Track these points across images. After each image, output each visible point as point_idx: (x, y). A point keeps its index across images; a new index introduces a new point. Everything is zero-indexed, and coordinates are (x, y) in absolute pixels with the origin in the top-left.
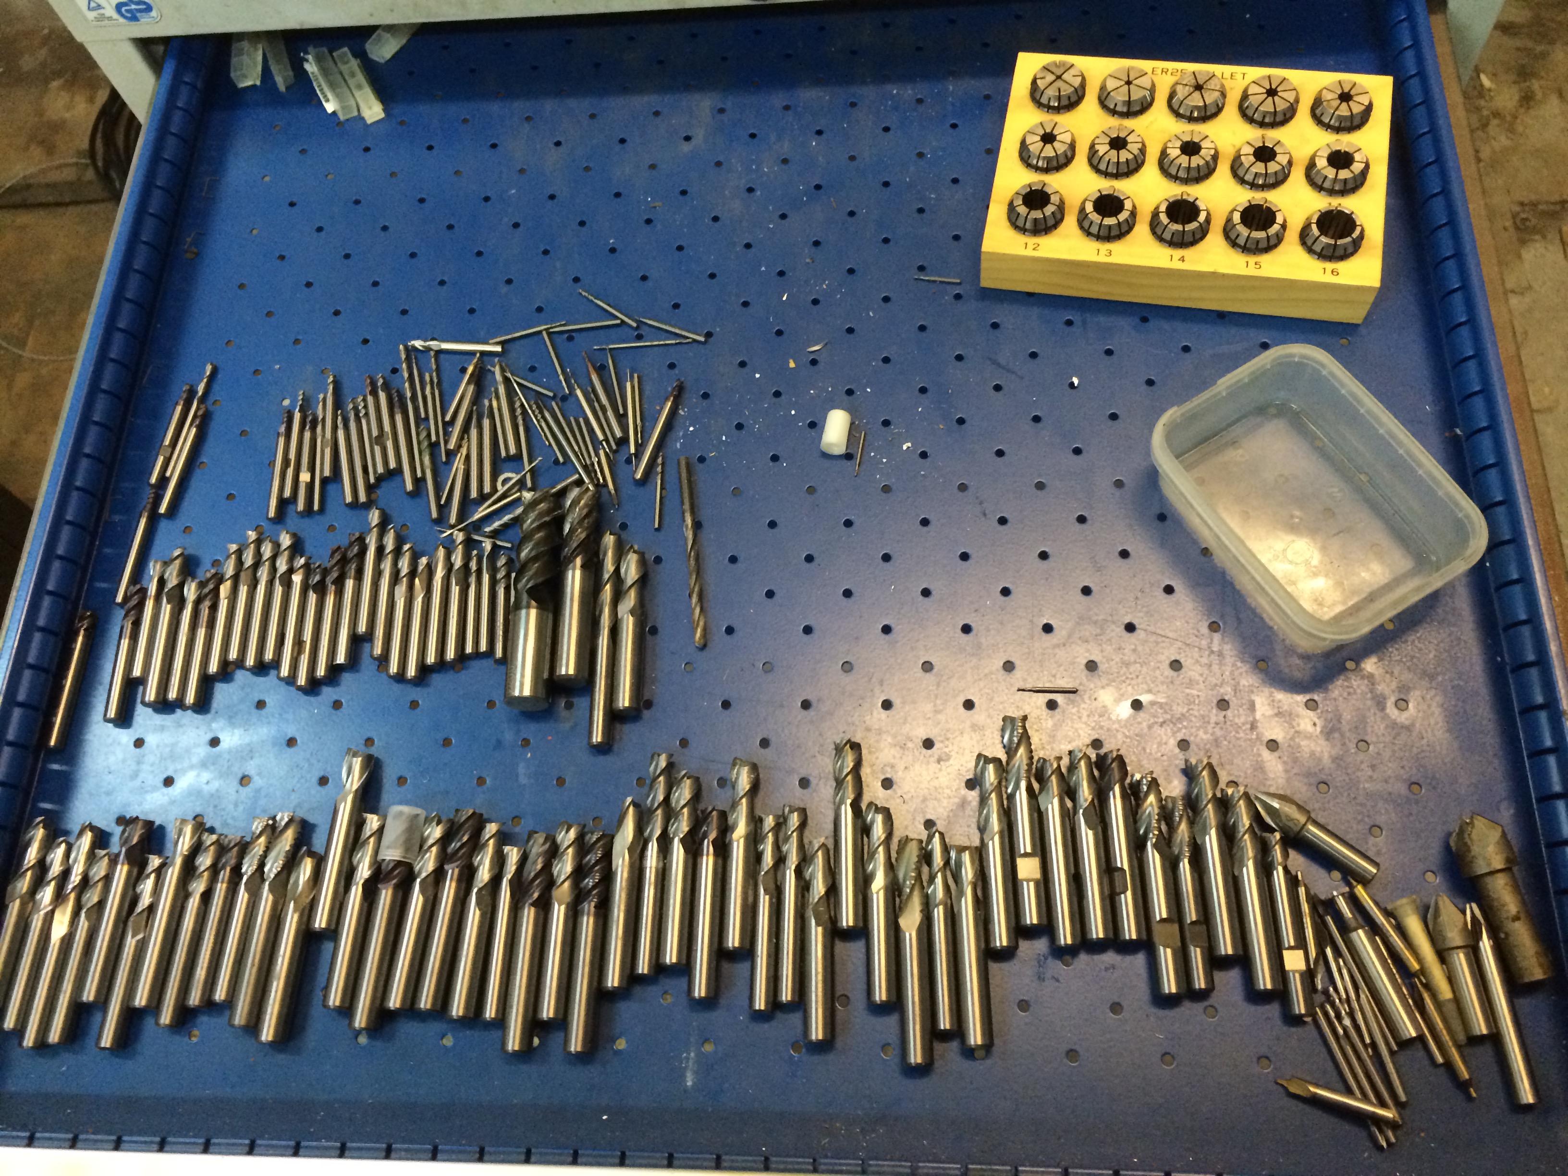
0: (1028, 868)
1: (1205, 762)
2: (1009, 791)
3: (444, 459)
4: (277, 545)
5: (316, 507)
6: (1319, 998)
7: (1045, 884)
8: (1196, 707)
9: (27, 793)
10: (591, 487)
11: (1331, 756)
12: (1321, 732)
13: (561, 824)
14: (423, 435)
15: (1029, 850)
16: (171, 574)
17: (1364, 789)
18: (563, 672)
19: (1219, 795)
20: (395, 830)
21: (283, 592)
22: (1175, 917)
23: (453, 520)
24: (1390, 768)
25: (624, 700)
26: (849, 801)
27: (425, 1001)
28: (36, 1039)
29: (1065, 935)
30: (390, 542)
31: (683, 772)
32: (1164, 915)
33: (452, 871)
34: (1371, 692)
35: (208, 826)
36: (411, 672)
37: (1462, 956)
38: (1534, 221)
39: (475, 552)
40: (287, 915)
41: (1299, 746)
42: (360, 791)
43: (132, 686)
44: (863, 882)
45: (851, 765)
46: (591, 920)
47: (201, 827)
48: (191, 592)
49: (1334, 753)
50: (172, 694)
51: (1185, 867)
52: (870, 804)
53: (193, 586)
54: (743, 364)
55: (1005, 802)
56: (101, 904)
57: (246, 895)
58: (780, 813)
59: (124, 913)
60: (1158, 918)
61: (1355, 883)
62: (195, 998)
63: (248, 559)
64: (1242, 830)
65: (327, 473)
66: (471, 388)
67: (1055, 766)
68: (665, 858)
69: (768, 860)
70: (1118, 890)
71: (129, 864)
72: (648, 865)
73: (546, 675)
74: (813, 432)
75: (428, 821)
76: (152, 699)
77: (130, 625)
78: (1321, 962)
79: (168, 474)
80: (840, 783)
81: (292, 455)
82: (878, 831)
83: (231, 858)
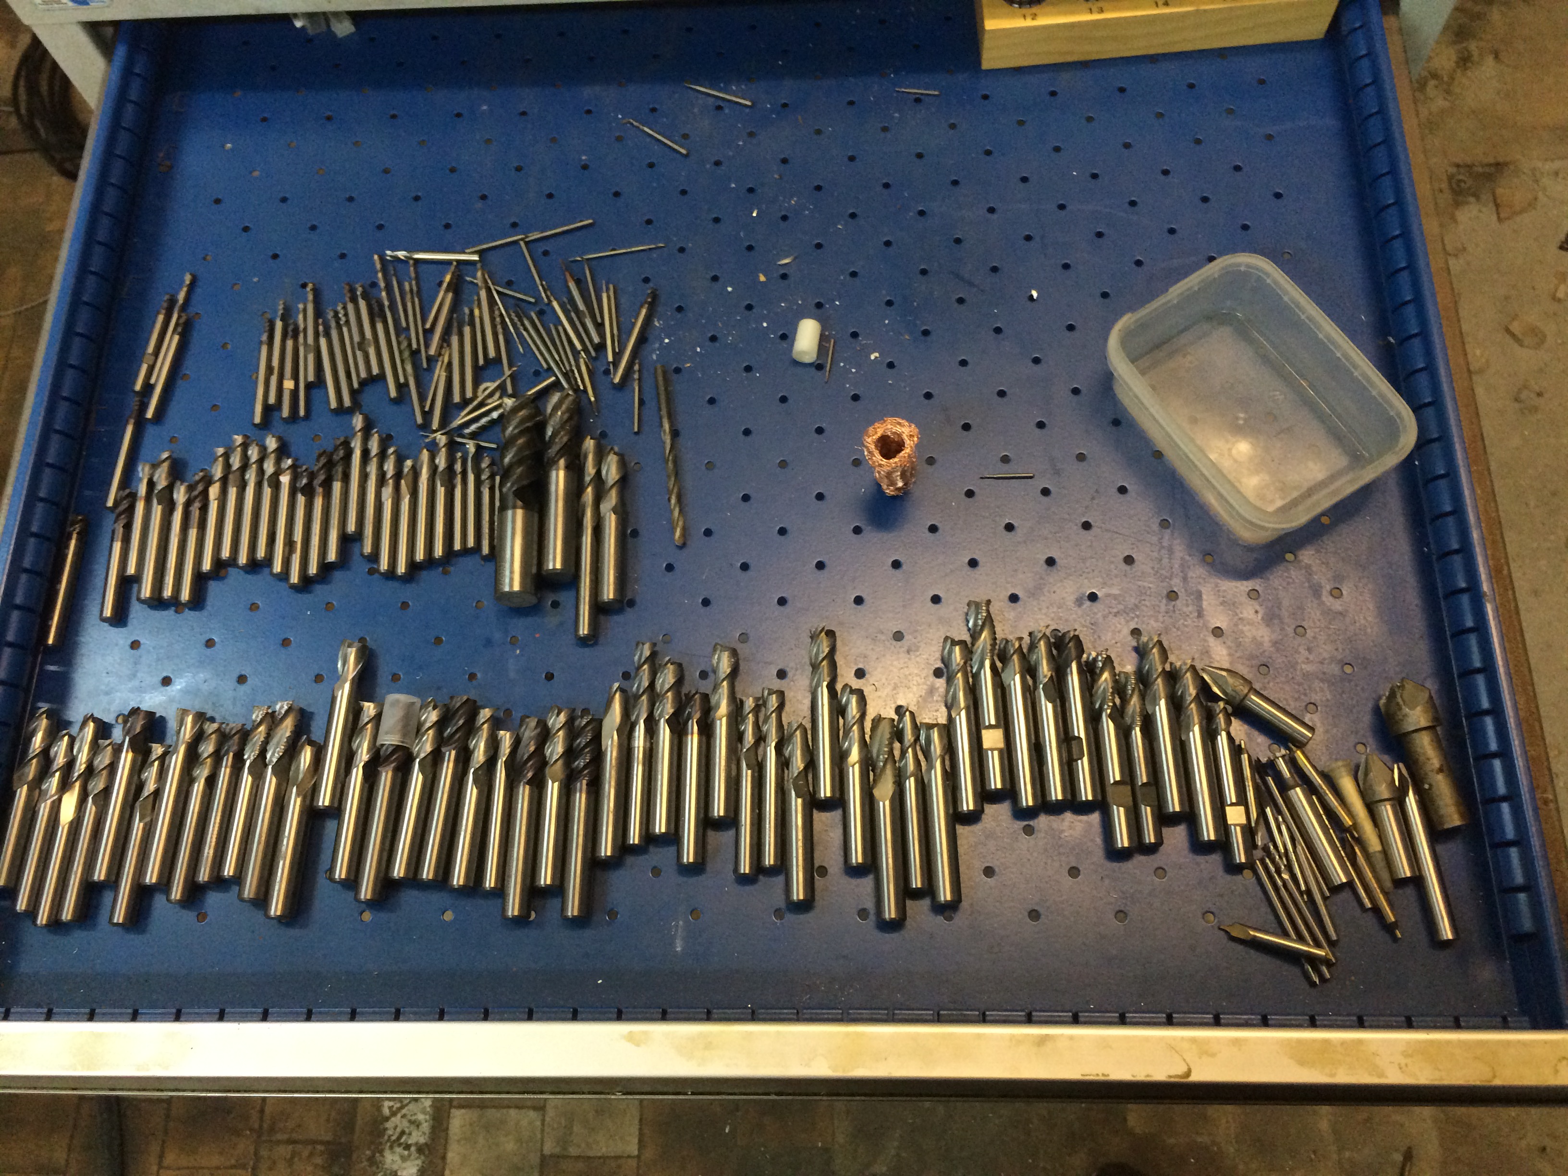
0: (992, 739)
1: (1156, 639)
2: (974, 671)
3: (425, 365)
4: (263, 449)
5: (302, 413)
6: (1258, 854)
7: (1008, 753)
8: (1147, 598)
9: (27, 690)
10: (570, 392)
11: (1270, 641)
12: (1263, 619)
13: (551, 709)
14: (404, 344)
15: (993, 722)
16: (160, 476)
17: (1302, 669)
18: (551, 567)
19: (1168, 668)
20: (392, 718)
21: (272, 493)
22: (1128, 779)
23: (435, 425)
24: (1326, 650)
25: (609, 592)
26: (825, 684)
27: (428, 872)
28: (49, 917)
29: (1027, 798)
30: (374, 446)
31: (667, 659)
32: (1118, 778)
33: (450, 756)
34: (1309, 582)
35: (208, 716)
36: (401, 569)
37: (1389, 807)
38: (1470, 182)
39: (459, 454)
40: (290, 798)
41: (1242, 632)
42: (356, 680)
43: (127, 584)
44: (839, 758)
45: (827, 650)
46: (584, 796)
47: (201, 717)
48: (180, 495)
49: (1274, 637)
50: (168, 592)
51: (1137, 734)
52: (846, 685)
53: (183, 489)
54: (715, 279)
55: (971, 680)
56: (107, 792)
57: (250, 778)
58: (760, 695)
59: (131, 798)
60: (1112, 781)
61: (1294, 749)
62: (204, 875)
63: (236, 462)
64: (1189, 699)
65: (311, 378)
66: (450, 295)
67: (1017, 645)
68: (652, 738)
69: (749, 738)
70: (1075, 757)
71: (133, 752)
72: (636, 745)
73: (534, 570)
74: (784, 345)
75: (424, 707)
76: (148, 595)
77: (121, 530)
78: (1262, 821)
79: (152, 381)
80: (815, 667)
81: (275, 363)
82: (853, 710)
83: (233, 745)
